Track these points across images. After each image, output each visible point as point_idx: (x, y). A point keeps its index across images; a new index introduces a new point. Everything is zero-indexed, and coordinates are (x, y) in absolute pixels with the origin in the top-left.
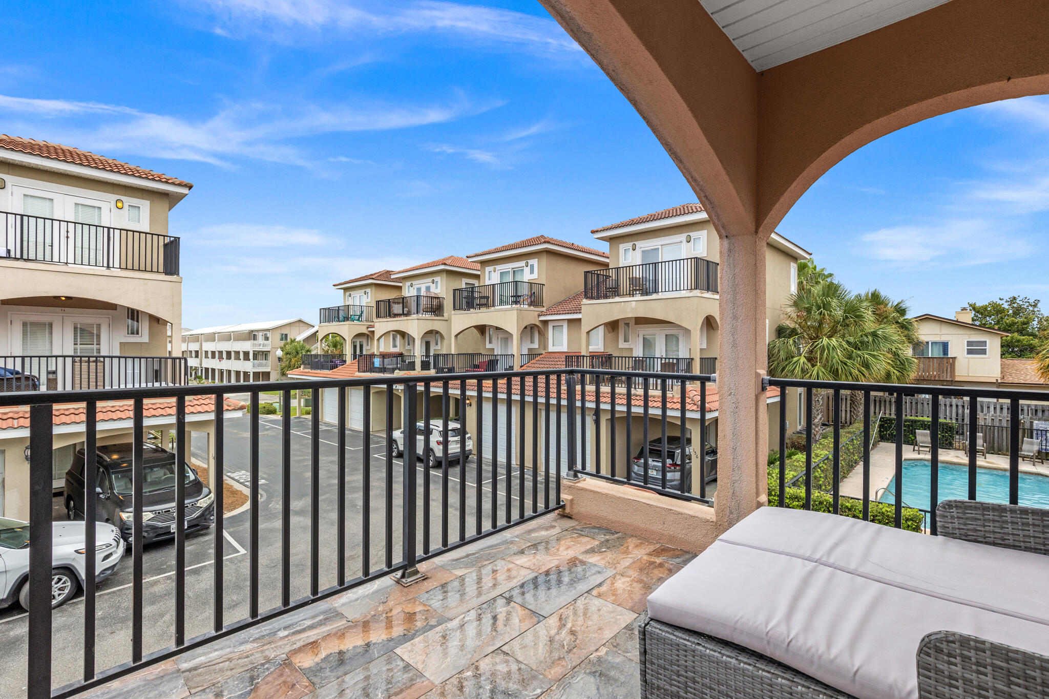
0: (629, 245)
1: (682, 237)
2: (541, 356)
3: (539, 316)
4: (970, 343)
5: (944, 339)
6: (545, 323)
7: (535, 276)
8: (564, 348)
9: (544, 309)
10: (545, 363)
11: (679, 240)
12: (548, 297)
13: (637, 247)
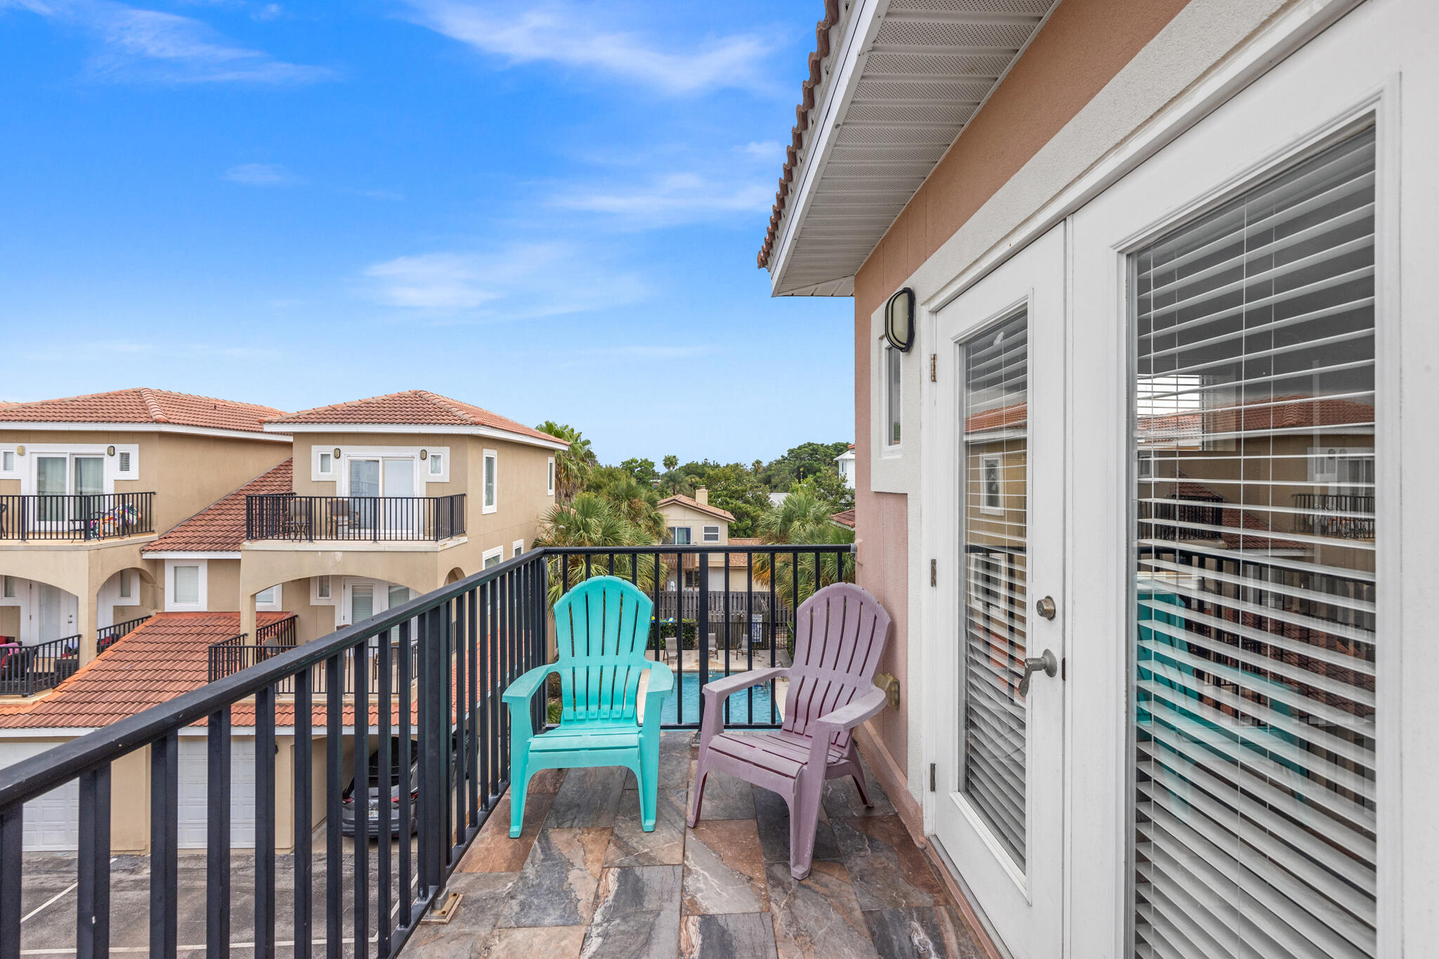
0: (329, 449)
1: (415, 451)
2: (147, 623)
3: (142, 551)
4: (707, 529)
5: (687, 525)
6: (158, 564)
7: (133, 473)
8: (201, 605)
9: (154, 536)
10: (159, 638)
11: (409, 454)
12: (164, 515)
13: (342, 455)
